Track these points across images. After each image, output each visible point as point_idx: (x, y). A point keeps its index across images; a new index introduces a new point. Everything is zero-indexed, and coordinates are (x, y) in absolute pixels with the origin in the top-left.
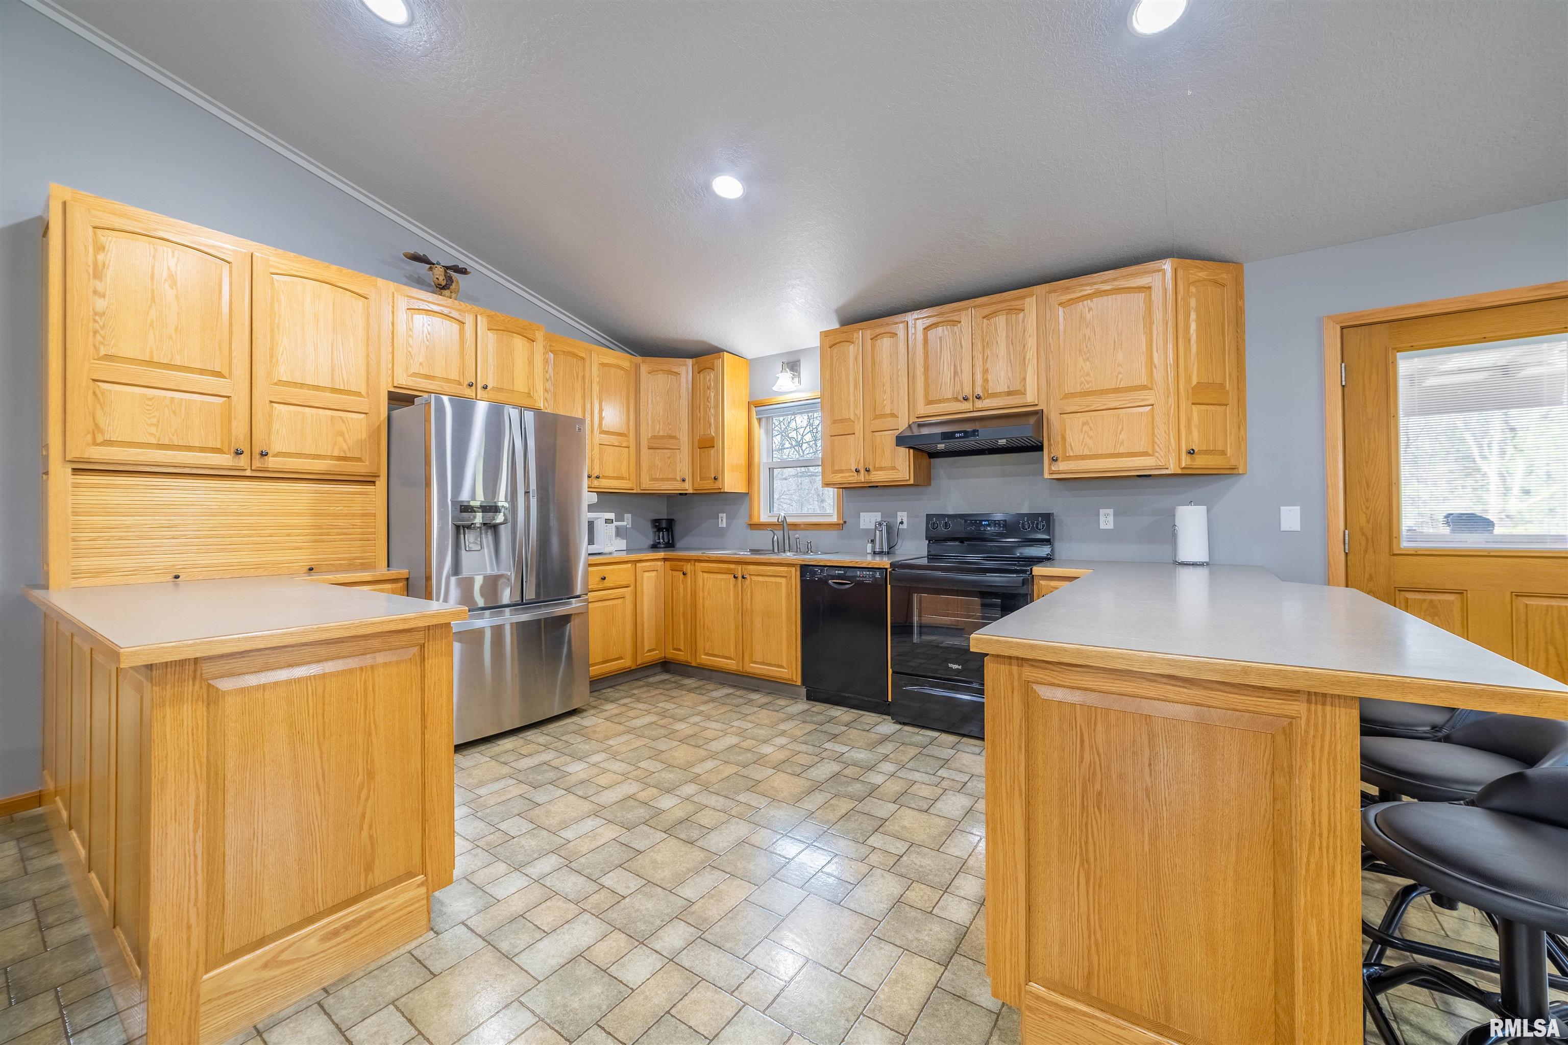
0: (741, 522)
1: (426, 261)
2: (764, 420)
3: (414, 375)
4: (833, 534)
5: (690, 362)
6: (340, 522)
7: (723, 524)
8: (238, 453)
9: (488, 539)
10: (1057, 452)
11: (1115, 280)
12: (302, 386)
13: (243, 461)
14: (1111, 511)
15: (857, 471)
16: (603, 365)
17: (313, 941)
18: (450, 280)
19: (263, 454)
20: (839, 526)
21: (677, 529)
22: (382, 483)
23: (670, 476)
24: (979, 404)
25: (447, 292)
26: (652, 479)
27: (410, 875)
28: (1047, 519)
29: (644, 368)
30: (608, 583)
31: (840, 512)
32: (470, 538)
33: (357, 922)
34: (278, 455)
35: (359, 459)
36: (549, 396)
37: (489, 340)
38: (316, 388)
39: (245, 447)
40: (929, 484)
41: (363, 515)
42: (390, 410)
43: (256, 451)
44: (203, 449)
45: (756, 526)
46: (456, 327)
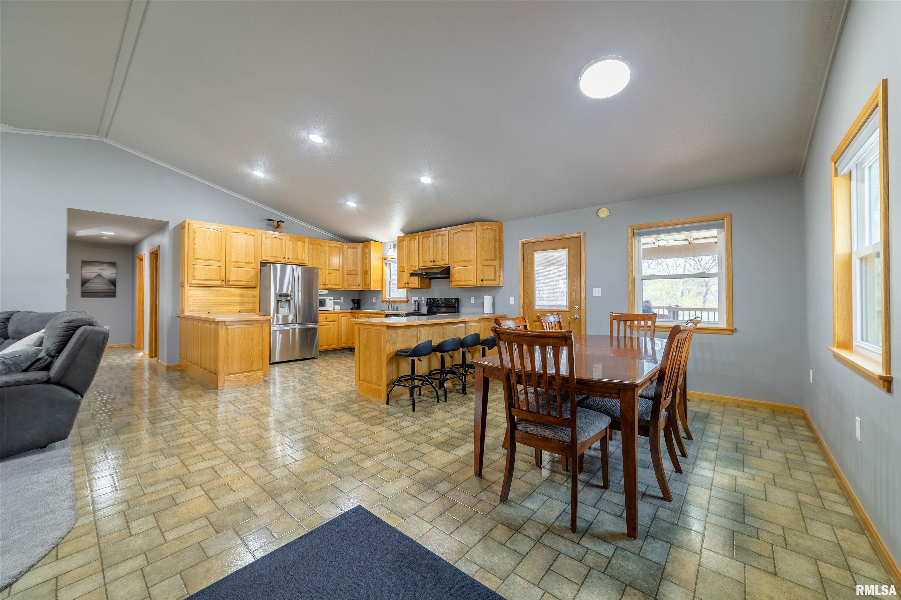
0: (380, 300)
1: (271, 220)
2: (387, 264)
3: (267, 256)
4: (405, 304)
5: (361, 244)
6: (247, 299)
7: (375, 301)
8: (223, 281)
9: (287, 304)
10: (453, 280)
11: (465, 227)
12: (238, 262)
13: (224, 282)
14: (473, 297)
15: (405, 284)
16: (330, 247)
17: (242, 376)
18: (279, 225)
19: (228, 281)
20: (407, 301)
21: (361, 303)
22: (258, 288)
23: (354, 284)
24: (435, 264)
25: (278, 229)
26: (348, 285)
27: (260, 370)
28: (458, 300)
29: (346, 247)
30: (328, 320)
31: (407, 297)
32: (281, 304)
33: (250, 376)
34: (232, 281)
35: (252, 282)
36: (310, 259)
37: (290, 243)
38: (241, 262)
39: (224, 279)
40: (430, 288)
41: (253, 297)
42: (261, 266)
43: (227, 280)
44: (215, 280)
45: (383, 302)
46: (280, 241)
